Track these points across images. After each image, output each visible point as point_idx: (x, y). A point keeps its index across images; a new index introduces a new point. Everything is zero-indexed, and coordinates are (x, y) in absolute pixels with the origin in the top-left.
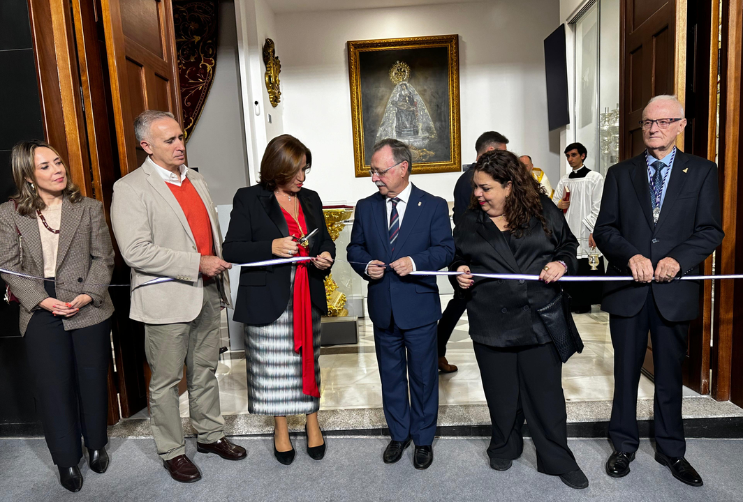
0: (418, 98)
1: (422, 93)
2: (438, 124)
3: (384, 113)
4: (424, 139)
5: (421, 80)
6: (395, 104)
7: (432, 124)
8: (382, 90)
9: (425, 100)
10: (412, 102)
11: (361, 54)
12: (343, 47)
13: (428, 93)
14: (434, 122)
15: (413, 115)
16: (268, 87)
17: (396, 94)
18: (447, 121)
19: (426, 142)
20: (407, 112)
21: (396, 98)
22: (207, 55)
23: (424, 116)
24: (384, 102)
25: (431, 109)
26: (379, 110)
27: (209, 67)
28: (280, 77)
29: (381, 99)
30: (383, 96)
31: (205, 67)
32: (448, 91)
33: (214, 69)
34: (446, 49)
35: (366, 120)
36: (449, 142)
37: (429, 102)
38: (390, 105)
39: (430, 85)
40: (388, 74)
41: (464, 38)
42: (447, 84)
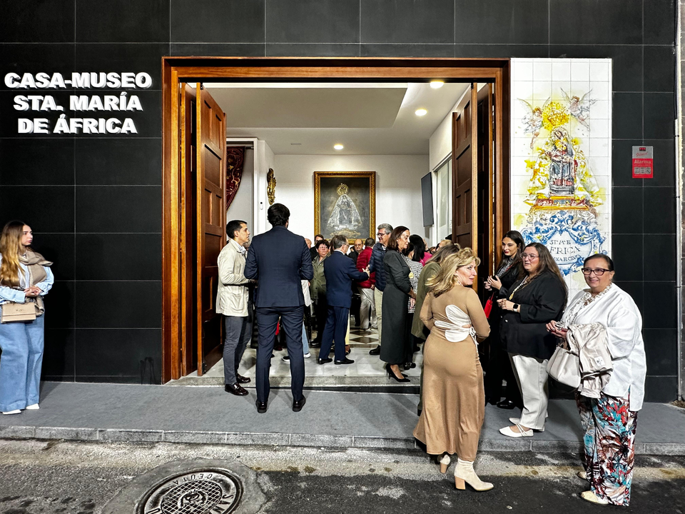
0: (352, 204)
1: (355, 201)
2: (363, 218)
3: (332, 210)
4: (354, 226)
5: (354, 194)
6: (339, 206)
7: (359, 218)
8: (332, 198)
9: (356, 205)
10: (349, 205)
11: (321, 178)
12: (312, 174)
13: (358, 201)
14: (361, 217)
15: (349, 213)
16: (268, 194)
17: (340, 201)
18: (368, 217)
19: (356, 227)
20: (346, 210)
21: (340, 203)
22: (236, 176)
23: (355, 213)
24: (333, 204)
25: (359, 210)
26: (330, 209)
27: (237, 183)
28: (275, 189)
29: (332, 203)
30: (332, 201)
31: (234, 183)
32: (369, 200)
33: (239, 184)
34: (369, 178)
35: (322, 213)
36: (369, 228)
37: (358, 206)
38: (336, 206)
39: (359, 197)
40: (336, 190)
41: (379, 173)
42: (369, 197)
